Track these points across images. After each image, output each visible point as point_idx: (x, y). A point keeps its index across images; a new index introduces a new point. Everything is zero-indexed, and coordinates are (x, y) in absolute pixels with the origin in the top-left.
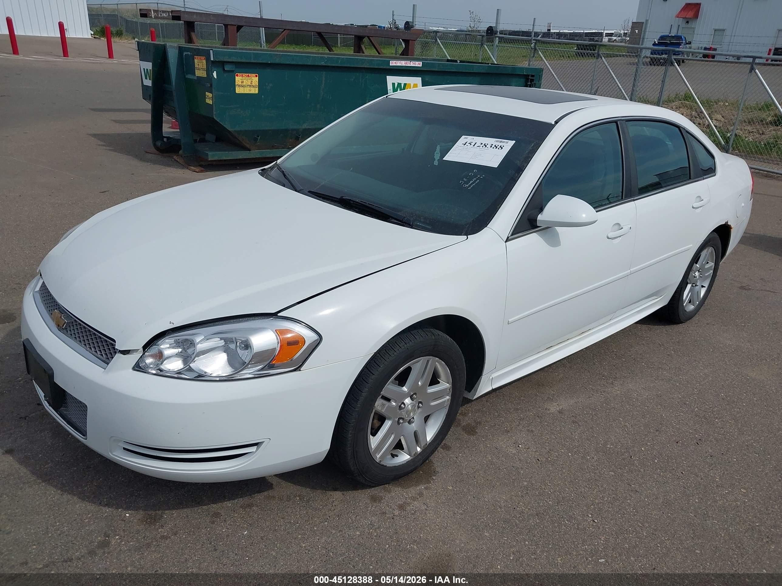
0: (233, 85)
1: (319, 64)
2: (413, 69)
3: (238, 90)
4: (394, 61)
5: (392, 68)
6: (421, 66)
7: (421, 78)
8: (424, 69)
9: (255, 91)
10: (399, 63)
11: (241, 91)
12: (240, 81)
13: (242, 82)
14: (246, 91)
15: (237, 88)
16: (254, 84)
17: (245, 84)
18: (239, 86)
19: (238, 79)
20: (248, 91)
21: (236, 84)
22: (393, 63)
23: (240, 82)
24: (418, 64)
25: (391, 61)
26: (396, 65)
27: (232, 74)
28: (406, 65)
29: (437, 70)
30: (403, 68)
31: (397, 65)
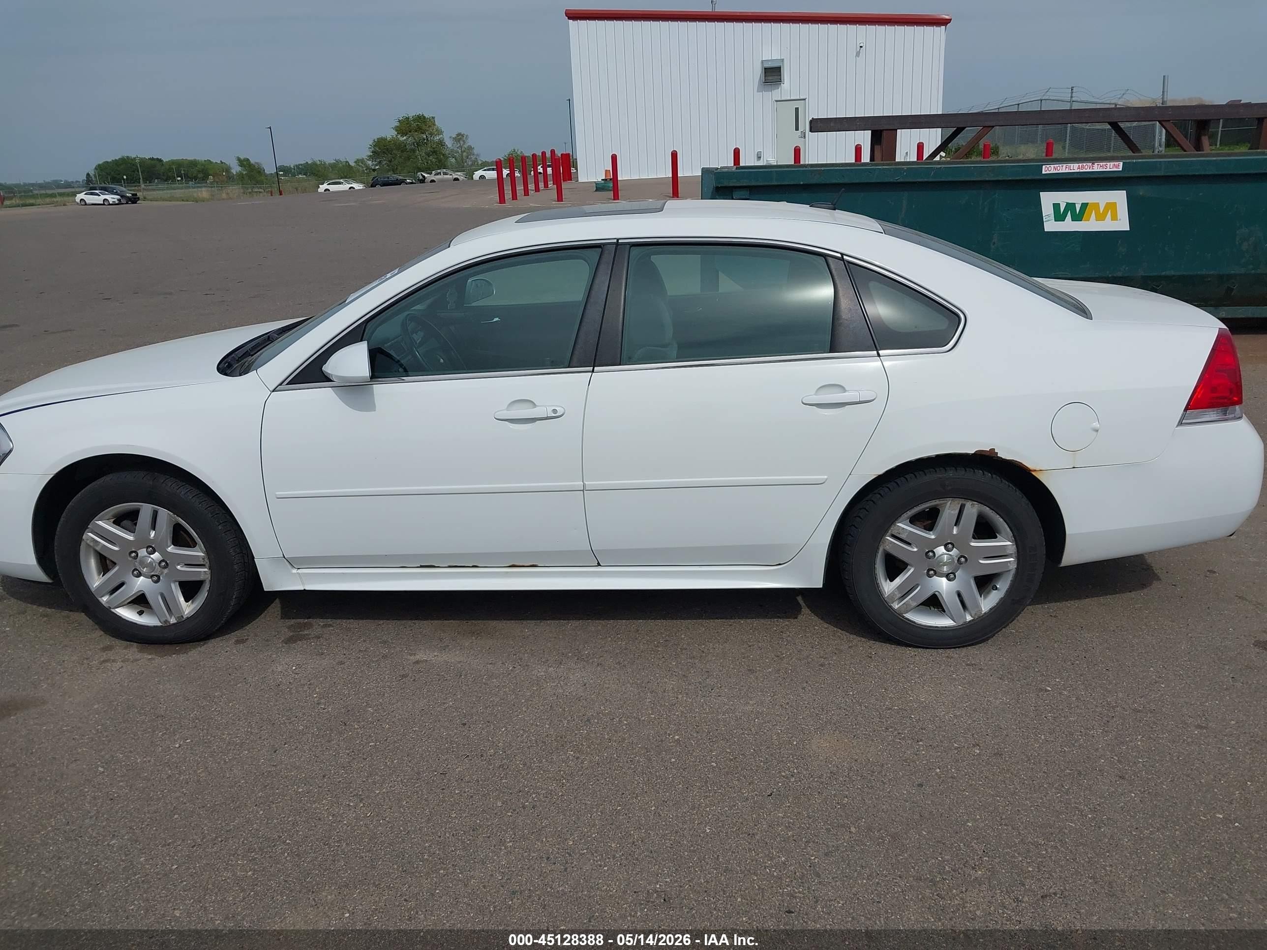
1: (892, 180)
2: (1102, 176)
4: (1052, 166)
5: (1046, 177)
6: (1121, 169)
7: (1125, 191)
8: (1127, 175)
10: (1064, 167)
22: (1049, 169)
24: (1114, 167)
25: (1044, 167)
26: (1057, 172)
28: (1081, 171)
29: (1162, 174)
30: (1075, 176)
31: (1060, 171)
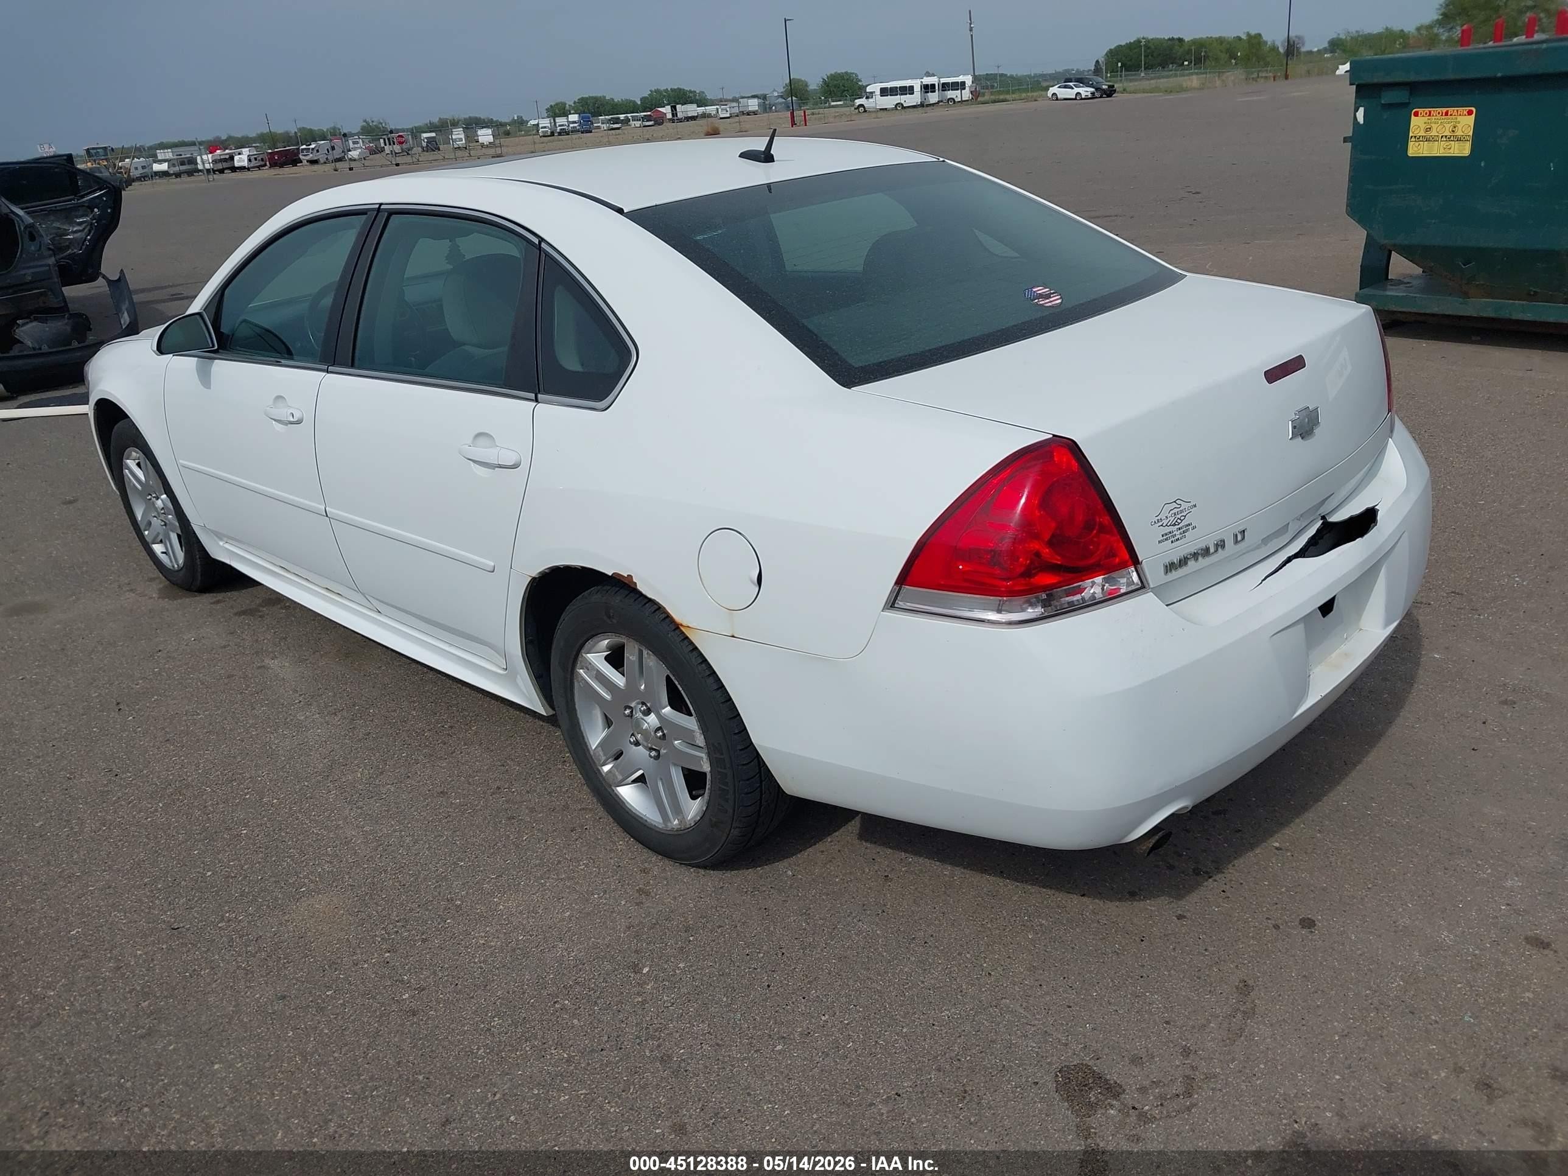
0: (1403, 136)
3: (1415, 149)
9: (1463, 150)
11: (1421, 151)
12: (1423, 126)
13: (1428, 130)
14: (1436, 150)
15: (1411, 144)
16: (1459, 133)
17: (1434, 133)
18: (1418, 139)
19: (1418, 123)
20: (1442, 150)
21: (1411, 134)
23: (1422, 129)
27: (1404, 110)
